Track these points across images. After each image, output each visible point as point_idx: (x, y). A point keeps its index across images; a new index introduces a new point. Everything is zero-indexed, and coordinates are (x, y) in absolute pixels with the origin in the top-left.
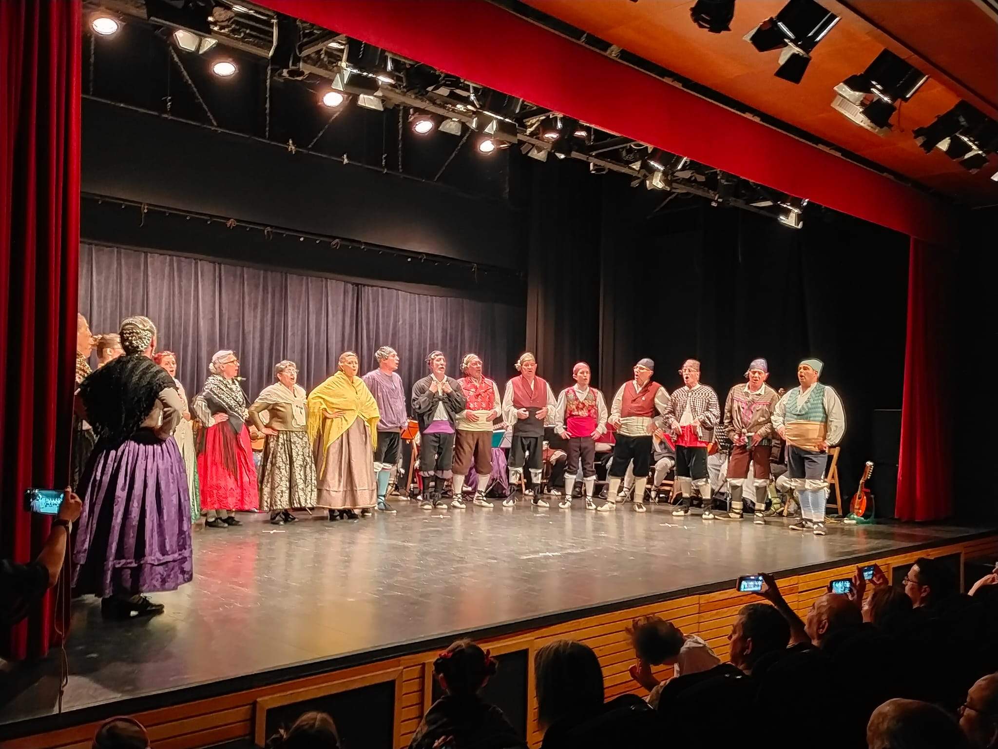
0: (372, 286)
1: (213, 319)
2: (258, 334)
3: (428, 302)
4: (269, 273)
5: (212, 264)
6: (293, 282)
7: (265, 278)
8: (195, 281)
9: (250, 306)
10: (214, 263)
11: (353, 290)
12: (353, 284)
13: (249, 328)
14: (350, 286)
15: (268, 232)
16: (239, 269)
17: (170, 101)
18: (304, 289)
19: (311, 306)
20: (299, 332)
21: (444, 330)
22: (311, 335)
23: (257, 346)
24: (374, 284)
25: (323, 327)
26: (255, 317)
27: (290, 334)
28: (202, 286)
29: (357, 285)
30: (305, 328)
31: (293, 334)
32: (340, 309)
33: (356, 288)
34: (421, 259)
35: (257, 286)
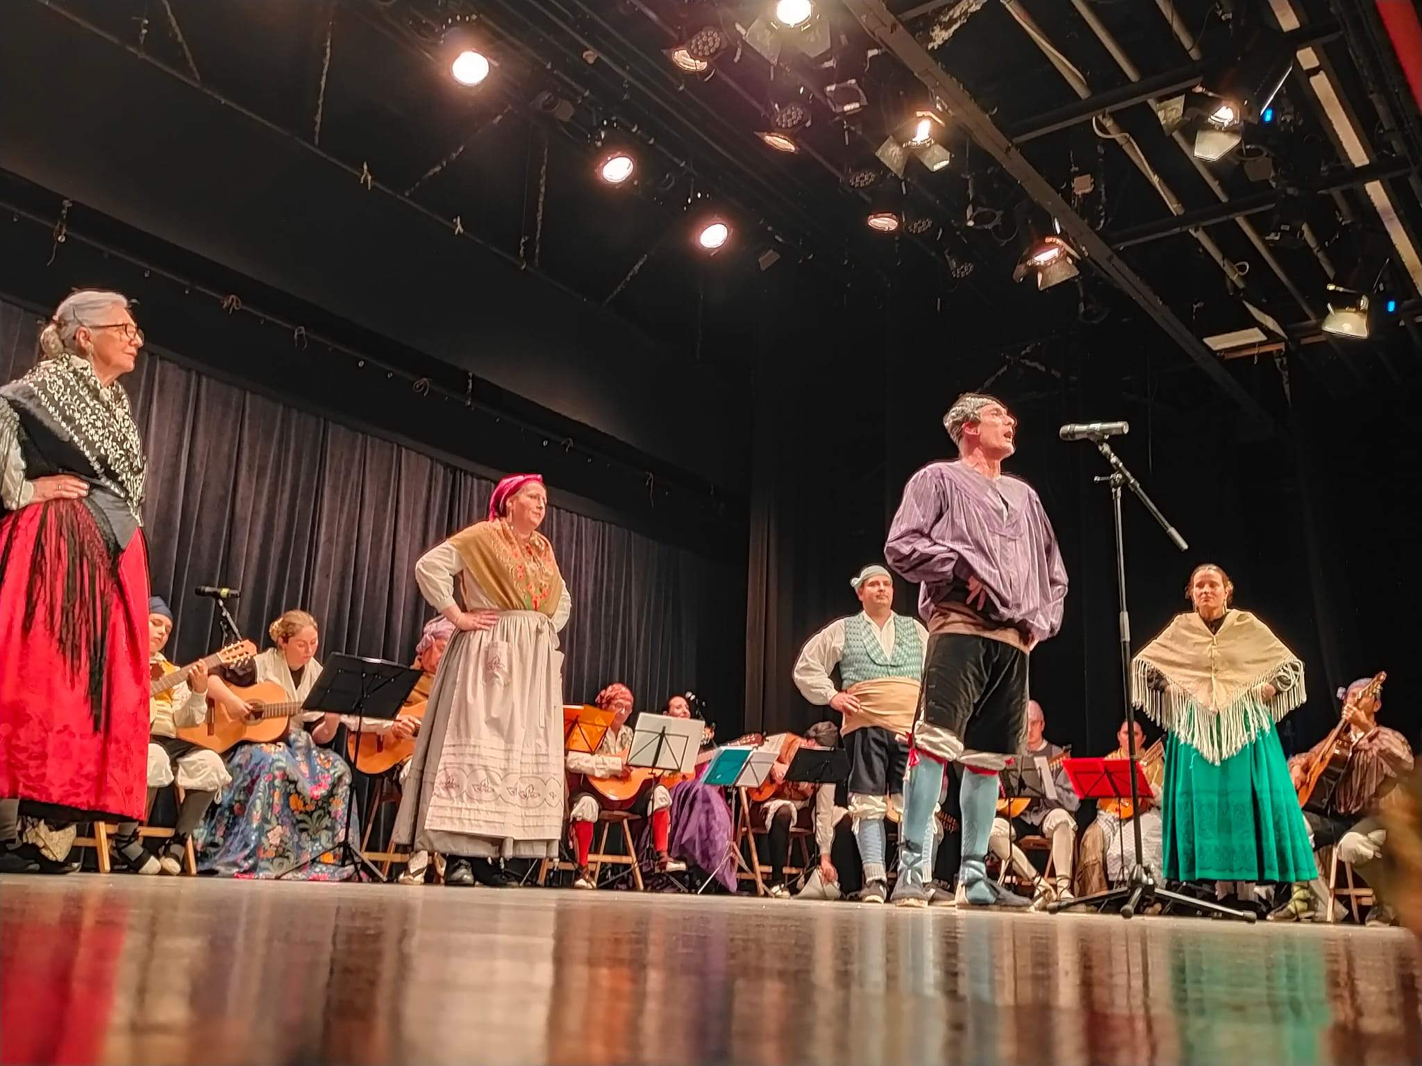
0: (480, 478)
1: (173, 480)
2: (259, 530)
3: (572, 524)
4: (295, 414)
5: (184, 373)
6: (338, 437)
7: (285, 421)
8: (144, 399)
9: (250, 467)
10: (189, 370)
11: (445, 476)
12: (447, 466)
13: (244, 509)
14: (440, 469)
15: (300, 336)
16: (236, 393)
17: (146, 27)
18: (357, 457)
19: (367, 490)
20: (341, 539)
21: (598, 582)
22: (363, 547)
23: (256, 552)
24: (484, 474)
25: (387, 537)
26: (258, 493)
27: (323, 538)
28: (159, 410)
29: (454, 470)
30: (353, 532)
31: (329, 540)
32: (421, 510)
33: (450, 477)
34: (565, 446)
35: (268, 436)
